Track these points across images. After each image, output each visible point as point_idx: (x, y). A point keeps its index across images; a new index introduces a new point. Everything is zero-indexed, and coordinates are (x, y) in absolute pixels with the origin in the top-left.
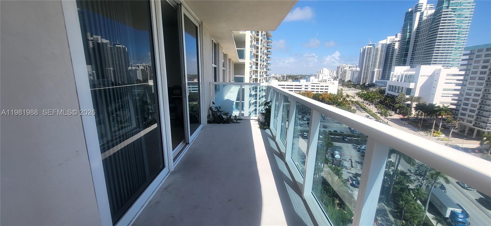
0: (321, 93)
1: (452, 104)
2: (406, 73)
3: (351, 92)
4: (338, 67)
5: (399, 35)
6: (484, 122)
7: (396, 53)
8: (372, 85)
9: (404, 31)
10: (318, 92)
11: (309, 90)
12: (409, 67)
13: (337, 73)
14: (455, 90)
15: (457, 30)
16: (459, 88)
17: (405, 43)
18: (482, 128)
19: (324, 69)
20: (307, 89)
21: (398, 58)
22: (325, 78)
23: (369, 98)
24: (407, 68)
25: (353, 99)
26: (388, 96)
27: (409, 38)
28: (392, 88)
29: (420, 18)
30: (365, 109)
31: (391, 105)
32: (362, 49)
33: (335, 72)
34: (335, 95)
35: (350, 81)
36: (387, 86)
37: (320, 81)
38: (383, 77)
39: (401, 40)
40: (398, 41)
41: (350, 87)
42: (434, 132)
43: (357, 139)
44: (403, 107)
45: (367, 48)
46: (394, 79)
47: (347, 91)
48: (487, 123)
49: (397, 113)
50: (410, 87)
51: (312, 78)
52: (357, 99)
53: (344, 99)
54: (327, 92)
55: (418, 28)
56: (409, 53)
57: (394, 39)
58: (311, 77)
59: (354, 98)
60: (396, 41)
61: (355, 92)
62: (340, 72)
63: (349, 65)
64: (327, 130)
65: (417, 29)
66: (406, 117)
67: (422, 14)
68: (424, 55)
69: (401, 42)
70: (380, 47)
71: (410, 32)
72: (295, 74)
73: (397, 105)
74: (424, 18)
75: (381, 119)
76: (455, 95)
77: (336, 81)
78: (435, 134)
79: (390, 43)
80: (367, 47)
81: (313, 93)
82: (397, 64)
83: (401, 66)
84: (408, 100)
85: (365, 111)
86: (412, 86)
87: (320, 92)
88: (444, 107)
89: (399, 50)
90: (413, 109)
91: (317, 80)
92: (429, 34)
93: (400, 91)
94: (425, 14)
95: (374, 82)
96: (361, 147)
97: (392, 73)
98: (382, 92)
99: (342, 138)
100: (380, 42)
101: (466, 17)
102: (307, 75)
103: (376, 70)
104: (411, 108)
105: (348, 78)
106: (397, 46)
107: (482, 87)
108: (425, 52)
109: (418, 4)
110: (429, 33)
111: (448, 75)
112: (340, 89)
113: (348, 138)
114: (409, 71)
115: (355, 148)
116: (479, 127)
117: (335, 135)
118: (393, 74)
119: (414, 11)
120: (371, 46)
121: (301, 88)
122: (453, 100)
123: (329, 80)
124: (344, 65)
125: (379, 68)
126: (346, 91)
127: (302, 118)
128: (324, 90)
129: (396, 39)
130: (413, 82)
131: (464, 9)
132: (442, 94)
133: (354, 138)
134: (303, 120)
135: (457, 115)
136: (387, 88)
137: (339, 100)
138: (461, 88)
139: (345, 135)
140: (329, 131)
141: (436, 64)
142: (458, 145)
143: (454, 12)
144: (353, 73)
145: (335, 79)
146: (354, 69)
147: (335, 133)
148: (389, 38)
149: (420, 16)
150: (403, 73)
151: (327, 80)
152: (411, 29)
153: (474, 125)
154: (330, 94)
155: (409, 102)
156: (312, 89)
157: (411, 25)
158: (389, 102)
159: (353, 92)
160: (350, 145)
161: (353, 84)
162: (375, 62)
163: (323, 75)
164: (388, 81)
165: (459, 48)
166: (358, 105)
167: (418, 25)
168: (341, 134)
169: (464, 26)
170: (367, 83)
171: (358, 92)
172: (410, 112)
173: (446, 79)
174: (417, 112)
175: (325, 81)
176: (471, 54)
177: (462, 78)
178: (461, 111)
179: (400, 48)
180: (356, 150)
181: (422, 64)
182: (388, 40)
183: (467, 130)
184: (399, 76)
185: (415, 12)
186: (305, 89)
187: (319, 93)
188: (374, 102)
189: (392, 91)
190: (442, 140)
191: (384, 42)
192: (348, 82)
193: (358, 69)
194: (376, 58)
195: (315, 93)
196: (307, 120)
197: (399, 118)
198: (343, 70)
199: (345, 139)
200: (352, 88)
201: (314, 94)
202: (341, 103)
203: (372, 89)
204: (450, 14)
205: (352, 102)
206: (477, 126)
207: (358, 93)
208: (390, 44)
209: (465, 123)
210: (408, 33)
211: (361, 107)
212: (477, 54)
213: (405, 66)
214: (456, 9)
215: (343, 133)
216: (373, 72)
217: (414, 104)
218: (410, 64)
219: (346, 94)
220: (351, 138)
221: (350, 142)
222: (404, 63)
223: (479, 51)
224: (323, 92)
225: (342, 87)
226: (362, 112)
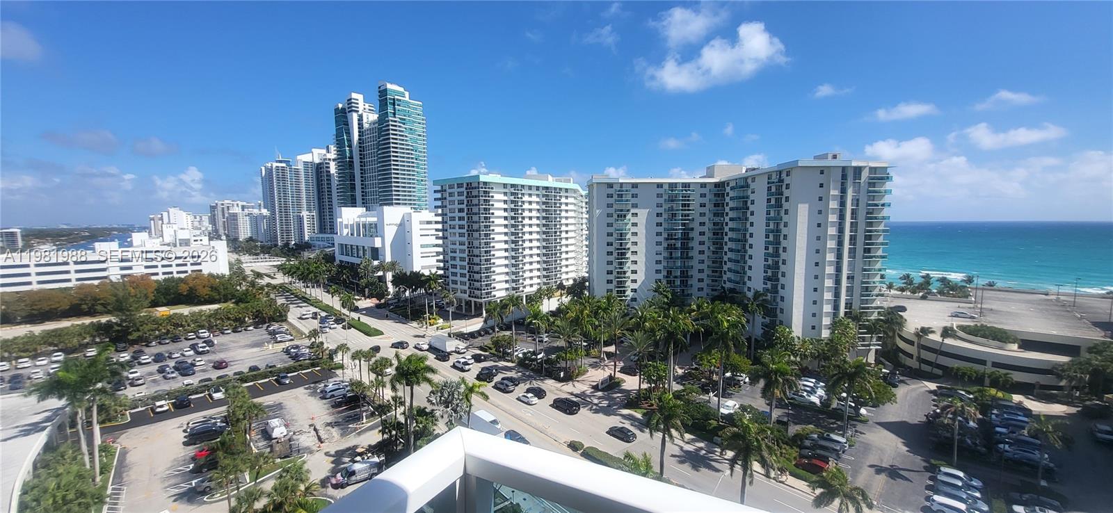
0: (183, 276)
1: (438, 268)
2: (363, 219)
3: (262, 266)
4: (213, 208)
5: (333, 148)
6: (478, 289)
7: (335, 181)
8: (303, 246)
9: (340, 145)
10: (170, 276)
11: (139, 269)
12: (365, 209)
13: (213, 221)
14: (437, 246)
15: (412, 152)
16: (440, 242)
17: (345, 163)
18: (478, 298)
19: (172, 210)
20: (130, 268)
21: (341, 192)
22: (183, 235)
23: (308, 274)
24: (360, 210)
25: (274, 282)
26: (343, 265)
27: (351, 157)
28: (345, 249)
29: (359, 124)
30: (305, 300)
31: (353, 283)
32: (263, 169)
33: (206, 219)
34: (223, 276)
35: (251, 239)
36: (336, 245)
37: (168, 245)
38: (322, 229)
39: (339, 159)
40: (334, 160)
41: (257, 254)
42: (430, 319)
43: (310, 370)
44: (372, 284)
45: (274, 167)
46: (345, 231)
47: (253, 264)
48: (481, 290)
49: (367, 295)
50: (376, 246)
51: (138, 238)
52: (280, 279)
53: (253, 284)
54: (201, 271)
55: (361, 141)
56: (356, 183)
57: (325, 155)
58: (133, 234)
59: (273, 278)
60: (330, 159)
61: (271, 264)
62: (220, 220)
63: (240, 204)
64: (229, 372)
65: (360, 143)
66: (383, 301)
67: (360, 119)
68: (380, 188)
69: (339, 162)
70: (301, 167)
71: (350, 146)
72: (65, 227)
73: (363, 282)
74: (366, 126)
75: (344, 315)
76: (438, 254)
77: (220, 241)
78: (432, 321)
79: (321, 161)
80: (275, 165)
81: (154, 278)
82: (342, 203)
83: (349, 206)
84: (378, 268)
85: (305, 304)
86: (378, 243)
87: (178, 272)
88: (431, 274)
89: (339, 177)
90: (390, 285)
91: (159, 241)
92: (379, 154)
93: (361, 253)
94: (365, 120)
95: (306, 238)
96: (326, 386)
97: (339, 220)
98: (330, 258)
99: (276, 380)
100: (299, 157)
101: (420, 135)
102: (115, 229)
103: (305, 214)
104: (386, 282)
105: (245, 232)
106: (333, 168)
107: (465, 239)
108: (380, 183)
109: (351, 99)
110: (379, 152)
111: (421, 223)
112: (233, 260)
113: (289, 375)
114: (366, 216)
115: (313, 394)
116: (475, 297)
117: (255, 378)
118: (341, 223)
119: (347, 110)
120: (284, 165)
121: (104, 270)
122: (438, 261)
123: (196, 238)
124: (226, 201)
125: (309, 210)
126: (249, 265)
127: (135, 357)
128: (189, 268)
129: (329, 156)
130: (377, 236)
131: (415, 122)
132: (422, 253)
133: (303, 372)
134: (140, 364)
135: (448, 285)
136: (336, 249)
137: (238, 288)
138: (444, 243)
139: (280, 371)
140: (235, 374)
141: (399, 204)
142: (461, 330)
143: (404, 124)
144: (255, 221)
145: (214, 236)
146: (256, 211)
147: (255, 373)
148: (316, 151)
149: (359, 120)
150: (358, 220)
151: (192, 241)
152: (350, 141)
153: (469, 296)
154: (211, 275)
155: (380, 273)
156: (147, 267)
157: (349, 133)
158: (348, 277)
159: (267, 264)
160: (301, 391)
161: (262, 247)
162: (299, 198)
163: (175, 227)
164: (334, 236)
165: (422, 180)
166: (287, 292)
167: (359, 136)
168: (271, 372)
169: (421, 147)
170: (293, 243)
171: (279, 263)
172: (387, 291)
173: (421, 229)
174: (397, 289)
175: (186, 243)
176: (443, 191)
177: (440, 226)
178: (451, 278)
179: (339, 174)
180: (318, 397)
181: (381, 205)
182: (316, 156)
183: (463, 304)
184: (352, 226)
185: (349, 112)
186: (122, 268)
187: (176, 276)
188: (321, 281)
189: (347, 255)
190: (442, 329)
191: (307, 158)
192: (247, 241)
193: (265, 212)
194: (299, 190)
195: (161, 277)
196: (156, 361)
197: (372, 305)
198: (226, 215)
199: (283, 381)
200: (262, 255)
201: (157, 281)
202: (246, 293)
203: (307, 255)
204: (400, 127)
205: (274, 287)
206: (472, 297)
207: (281, 265)
208: (320, 164)
209: (459, 294)
210: (347, 148)
211: (296, 296)
212: (448, 191)
213: (356, 206)
214: (404, 119)
215: (275, 366)
216: (300, 219)
217: (389, 276)
218: (363, 203)
219: (252, 271)
220: (296, 373)
221: (297, 383)
222: (353, 203)
223: (451, 187)
224: (186, 272)
225: (235, 256)
226: (301, 307)
